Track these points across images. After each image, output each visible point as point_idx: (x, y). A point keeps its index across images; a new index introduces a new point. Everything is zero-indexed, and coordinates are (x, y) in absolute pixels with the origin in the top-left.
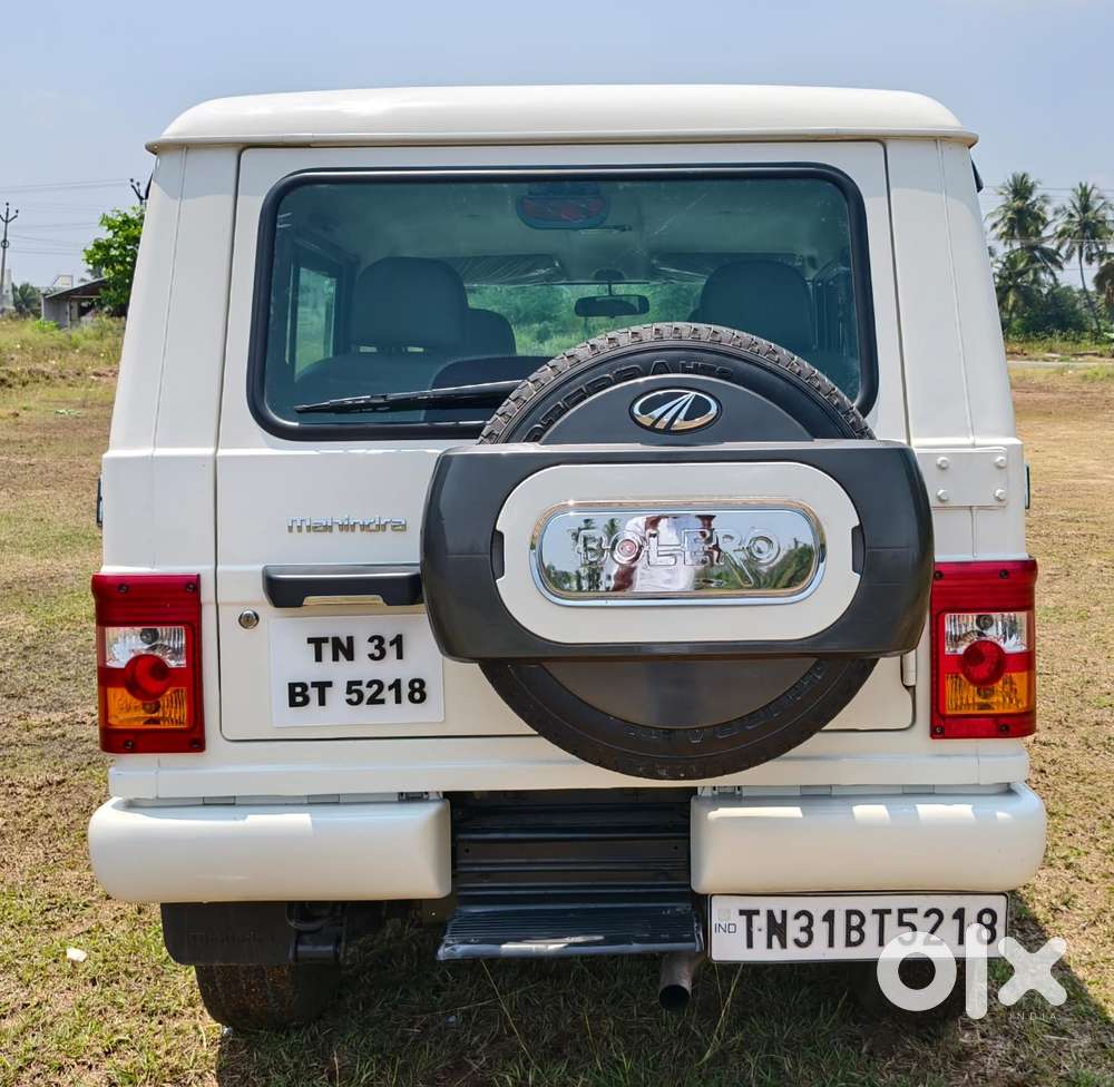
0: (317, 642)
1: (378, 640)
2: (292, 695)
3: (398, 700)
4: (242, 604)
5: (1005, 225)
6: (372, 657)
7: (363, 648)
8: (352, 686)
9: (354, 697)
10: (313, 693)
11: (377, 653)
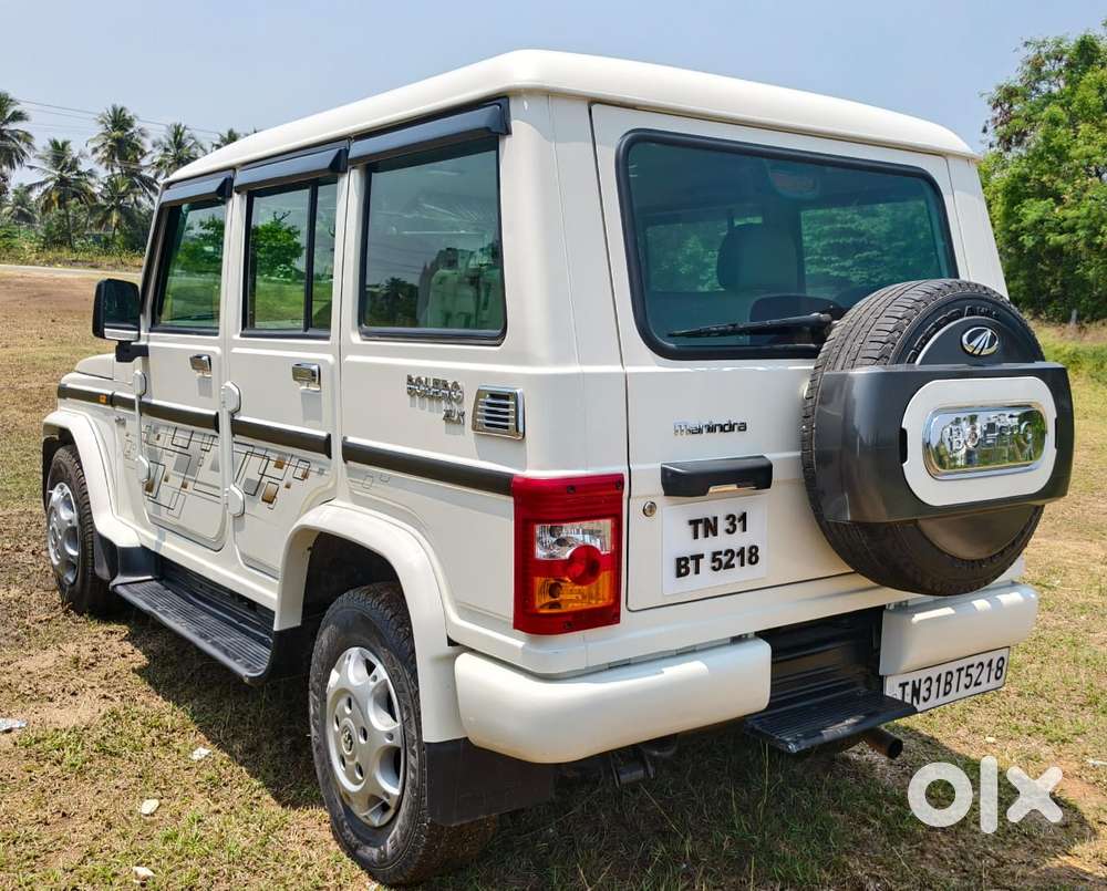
0: (694, 523)
1: (731, 518)
2: (679, 567)
3: (742, 565)
4: (646, 496)
5: (106, 151)
6: (728, 531)
7: (723, 525)
8: (715, 556)
9: (716, 564)
10: (691, 564)
11: (731, 529)
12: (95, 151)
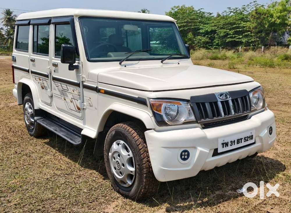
12: (2, 22)
